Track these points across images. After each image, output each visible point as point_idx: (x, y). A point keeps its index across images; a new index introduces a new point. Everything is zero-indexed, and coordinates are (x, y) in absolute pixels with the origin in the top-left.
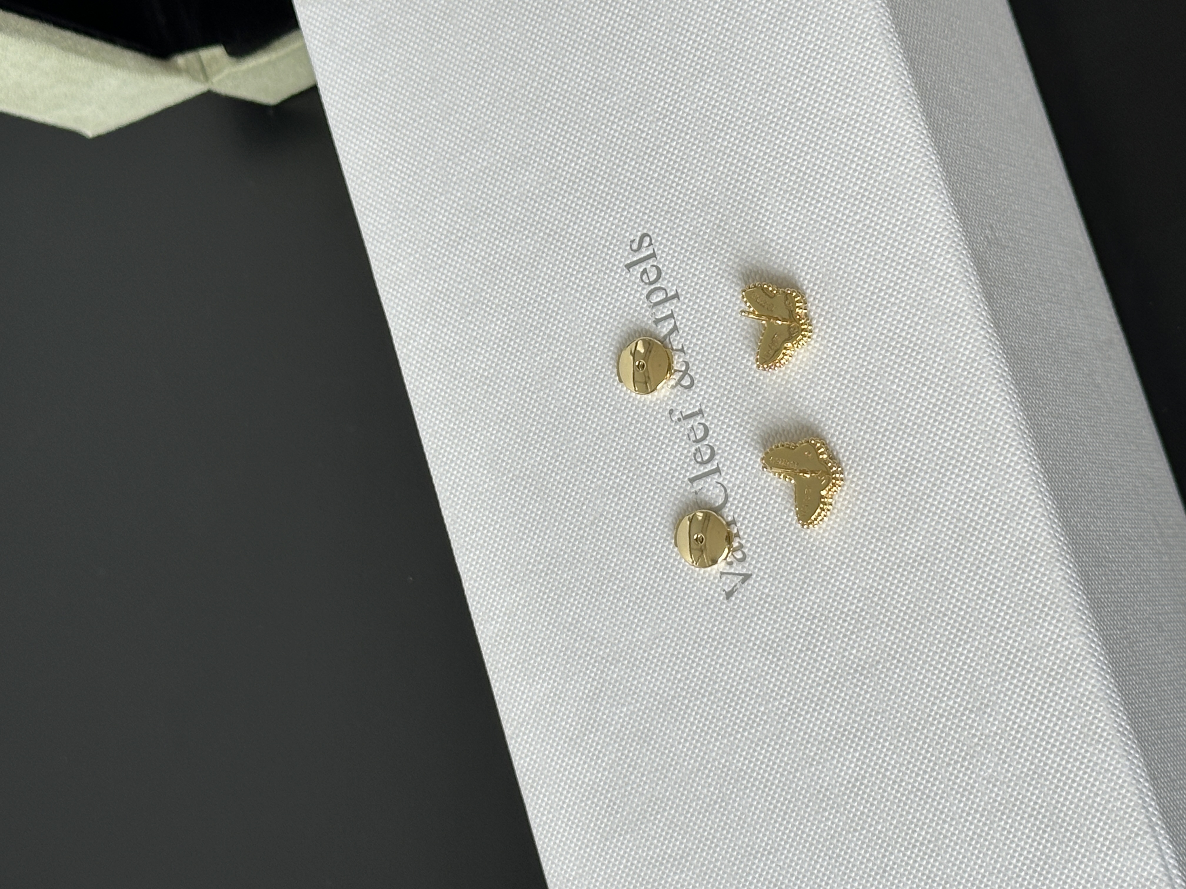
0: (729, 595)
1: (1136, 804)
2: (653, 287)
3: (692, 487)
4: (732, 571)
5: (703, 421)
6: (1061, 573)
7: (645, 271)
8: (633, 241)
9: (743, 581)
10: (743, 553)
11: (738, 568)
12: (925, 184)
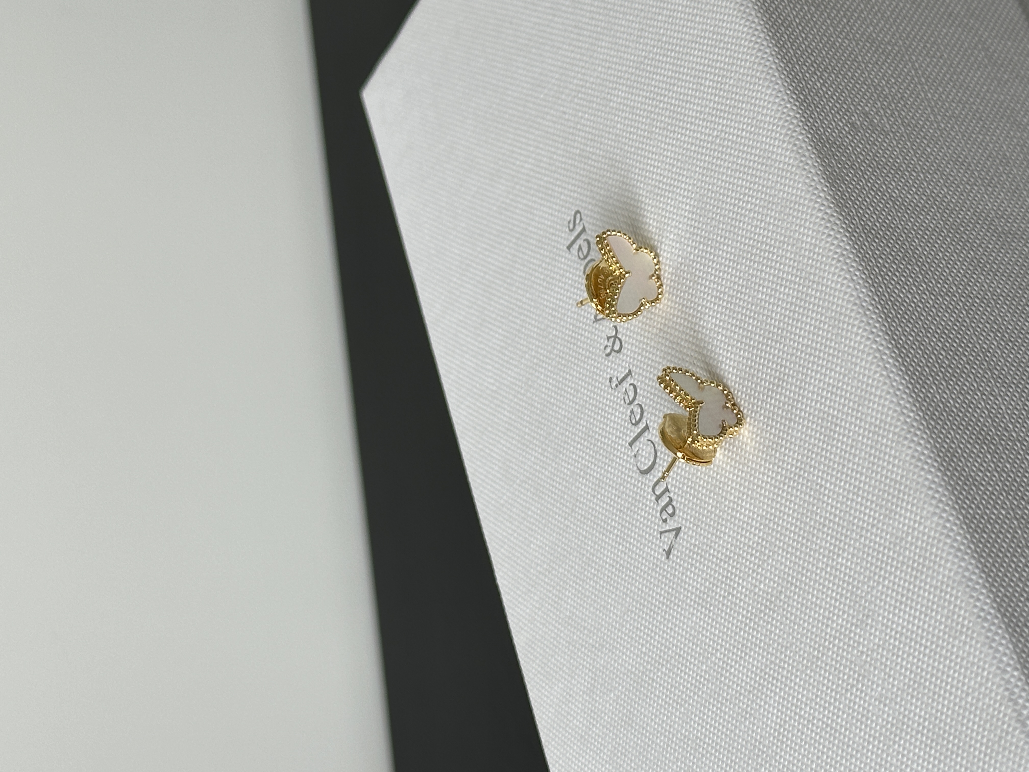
0: (668, 553)
1: (1003, 697)
2: (586, 261)
3: (632, 451)
4: (667, 528)
5: (632, 382)
6: (910, 452)
7: (580, 248)
8: (569, 222)
9: (676, 536)
10: (673, 507)
11: (672, 524)
12: (760, 79)
